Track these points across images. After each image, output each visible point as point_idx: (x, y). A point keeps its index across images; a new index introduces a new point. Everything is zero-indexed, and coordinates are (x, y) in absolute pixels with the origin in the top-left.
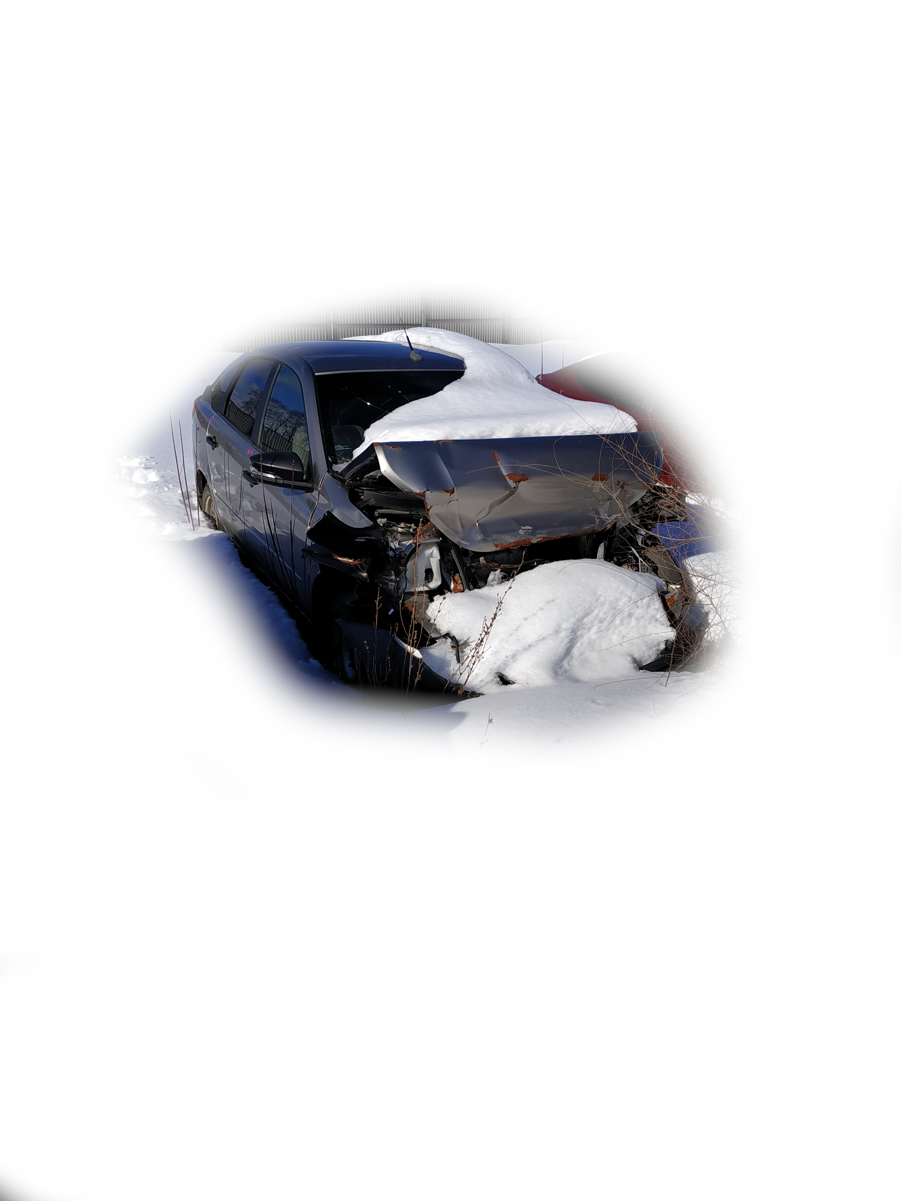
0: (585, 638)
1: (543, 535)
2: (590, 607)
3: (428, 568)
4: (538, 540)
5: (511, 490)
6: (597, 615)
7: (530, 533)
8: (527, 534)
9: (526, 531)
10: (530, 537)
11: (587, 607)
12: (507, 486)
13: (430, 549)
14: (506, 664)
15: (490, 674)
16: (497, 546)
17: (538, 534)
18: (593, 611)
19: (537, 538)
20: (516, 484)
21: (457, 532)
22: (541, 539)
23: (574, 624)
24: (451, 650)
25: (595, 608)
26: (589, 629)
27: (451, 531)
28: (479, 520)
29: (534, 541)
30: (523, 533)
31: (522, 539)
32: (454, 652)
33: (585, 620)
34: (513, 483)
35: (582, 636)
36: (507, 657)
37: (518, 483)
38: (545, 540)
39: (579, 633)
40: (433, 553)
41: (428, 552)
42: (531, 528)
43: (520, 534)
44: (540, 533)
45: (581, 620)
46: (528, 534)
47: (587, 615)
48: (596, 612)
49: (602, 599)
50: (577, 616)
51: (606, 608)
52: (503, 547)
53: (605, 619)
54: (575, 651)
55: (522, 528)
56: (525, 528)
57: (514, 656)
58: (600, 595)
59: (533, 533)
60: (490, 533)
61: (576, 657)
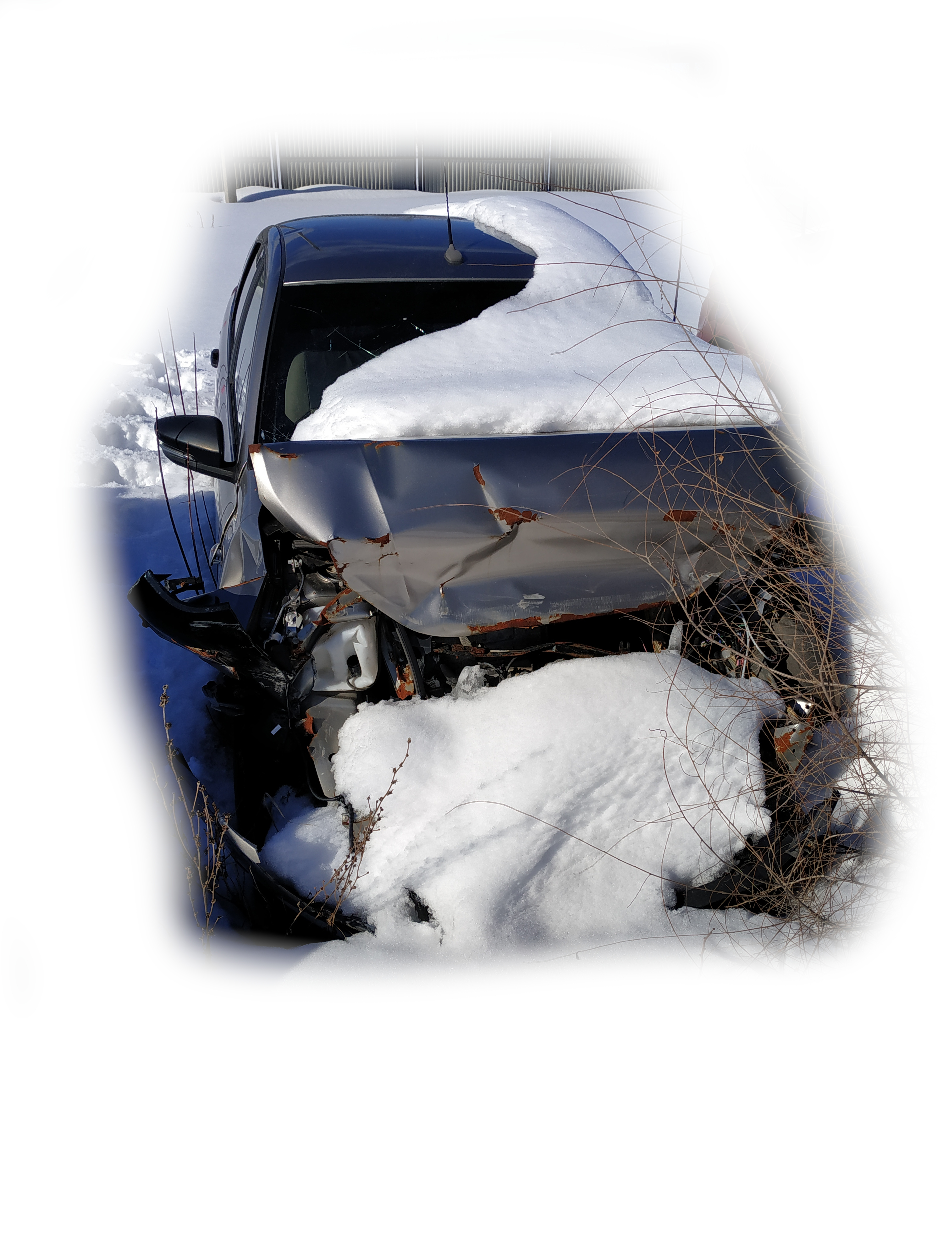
0: (589, 828)
1: (562, 610)
2: (609, 768)
3: (349, 657)
4: (552, 619)
5: (503, 537)
6: (622, 783)
7: (538, 607)
8: (533, 610)
9: (532, 603)
10: (537, 614)
11: (605, 767)
12: (496, 530)
13: (352, 629)
14: (423, 875)
15: (394, 887)
16: (473, 628)
17: (553, 609)
18: (616, 774)
19: (551, 617)
20: (512, 527)
21: (402, 605)
22: (558, 618)
23: (570, 803)
24: (342, 828)
25: (620, 768)
26: (601, 810)
27: (388, 602)
28: (445, 583)
29: (545, 621)
30: (524, 608)
31: (522, 618)
32: (347, 832)
33: (595, 794)
34: (507, 524)
35: (583, 824)
36: (427, 861)
37: (515, 525)
38: (564, 620)
39: (578, 819)
40: (358, 633)
41: (348, 634)
42: (543, 598)
43: (519, 609)
44: (557, 608)
45: (585, 794)
46: (535, 609)
47: (601, 781)
48: (621, 776)
49: (638, 751)
50: (578, 788)
51: (644, 765)
52: (484, 630)
53: (637, 789)
54: (562, 856)
55: (526, 597)
56: (532, 597)
57: (440, 862)
58: (636, 743)
59: (544, 607)
60: (465, 605)
61: (561, 867)
